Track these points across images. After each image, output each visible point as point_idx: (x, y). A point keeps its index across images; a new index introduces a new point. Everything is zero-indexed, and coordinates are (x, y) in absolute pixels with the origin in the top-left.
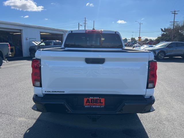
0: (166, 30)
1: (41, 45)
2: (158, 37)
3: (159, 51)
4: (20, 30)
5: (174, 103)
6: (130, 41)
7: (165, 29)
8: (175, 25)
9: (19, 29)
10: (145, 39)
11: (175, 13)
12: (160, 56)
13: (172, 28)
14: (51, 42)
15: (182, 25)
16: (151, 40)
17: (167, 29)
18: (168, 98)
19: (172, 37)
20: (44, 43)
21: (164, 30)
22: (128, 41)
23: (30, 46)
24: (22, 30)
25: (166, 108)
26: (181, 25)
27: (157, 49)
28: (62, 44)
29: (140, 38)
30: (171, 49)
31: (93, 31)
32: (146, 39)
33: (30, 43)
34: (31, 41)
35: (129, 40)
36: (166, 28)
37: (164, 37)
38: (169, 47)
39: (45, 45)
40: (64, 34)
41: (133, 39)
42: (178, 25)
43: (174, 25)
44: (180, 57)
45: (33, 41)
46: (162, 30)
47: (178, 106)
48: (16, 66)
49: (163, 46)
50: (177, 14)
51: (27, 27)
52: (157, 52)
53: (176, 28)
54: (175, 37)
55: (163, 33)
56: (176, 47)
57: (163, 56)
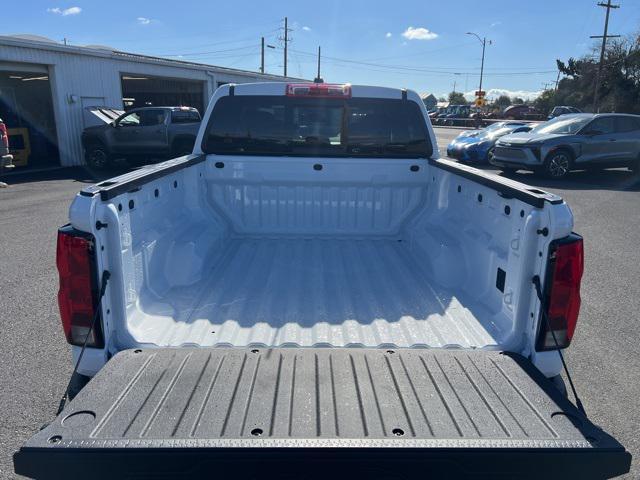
0: (574, 67)
1: (124, 124)
2: (547, 93)
3: (552, 148)
4: (46, 66)
5: (615, 365)
6: (446, 105)
7: (571, 62)
8: (607, 47)
9: (43, 62)
10: (498, 97)
11: (609, 6)
12: (554, 167)
13: (598, 61)
14: (162, 112)
15: (634, 48)
16: (520, 101)
17: (579, 63)
18: (592, 341)
19: (593, 94)
20: (134, 114)
21: (567, 65)
22: (440, 105)
23: (87, 126)
24: (52, 66)
25: (587, 386)
26: (628, 48)
27: (546, 141)
28: (202, 117)
29: (481, 94)
30: (595, 141)
31: (317, 88)
32: (501, 98)
33: (85, 114)
34: (88, 109)
35: (443, 101)
36: (576, 59)
37: (566, 91)
38: (587, 133)
39: (138, 122)
40: (209, 79)
41: (456, 98)
42: (617, 48)
43: (604, 49)
44: (626, 169)
45: (95, 108)
46: (561, 66)
47: (631, 376)
48: (34, 205)
49: (565, 128)
50: (615, 7)
51: (72, 54)
52: (544, 152)
53: (611, 59)
54: (607, 94)
55: (563, 76)
56: (615, 132)
57: (564, 166)
